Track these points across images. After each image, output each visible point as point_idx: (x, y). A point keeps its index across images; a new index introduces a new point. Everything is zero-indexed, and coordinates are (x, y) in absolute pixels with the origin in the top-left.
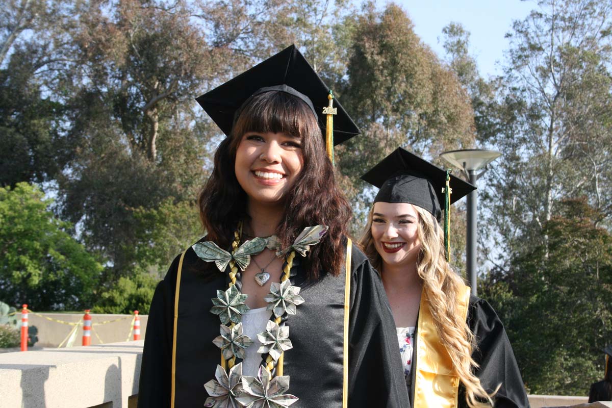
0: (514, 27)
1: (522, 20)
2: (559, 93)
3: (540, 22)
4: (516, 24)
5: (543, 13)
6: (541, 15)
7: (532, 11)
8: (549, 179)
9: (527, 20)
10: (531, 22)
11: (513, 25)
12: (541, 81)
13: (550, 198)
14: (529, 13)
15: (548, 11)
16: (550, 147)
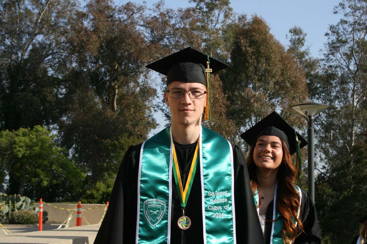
0: (330, 29)
1: (335, 25)
2: (358, 69)
3: (346, 26)
4: (331, 27)
5: (348, 21)
6: (346, 22)
7: (341, 20)
8: (353, 120)
9: (338, 25)
10: (341, 27)
11: (329, 28)
12: (347, 62)
13: (354, 132)
14: (339, 21)
15: (351, 19)
16: (353, 101)
